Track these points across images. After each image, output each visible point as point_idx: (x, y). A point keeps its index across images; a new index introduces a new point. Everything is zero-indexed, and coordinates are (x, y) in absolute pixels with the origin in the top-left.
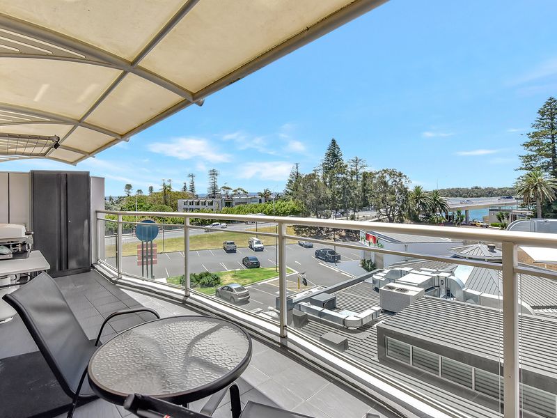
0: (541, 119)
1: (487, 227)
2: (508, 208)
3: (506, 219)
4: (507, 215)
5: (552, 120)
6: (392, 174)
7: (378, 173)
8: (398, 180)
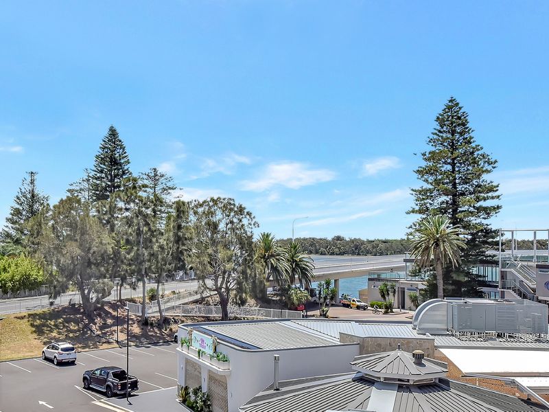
0: (440, 132)
1: (364, 308)
2: (394, 275)
3: (391, 294)
4: (393, 287)
5: (453, 135)
6: (228, 207)
7: (201, 205)
8: (235, 220)
